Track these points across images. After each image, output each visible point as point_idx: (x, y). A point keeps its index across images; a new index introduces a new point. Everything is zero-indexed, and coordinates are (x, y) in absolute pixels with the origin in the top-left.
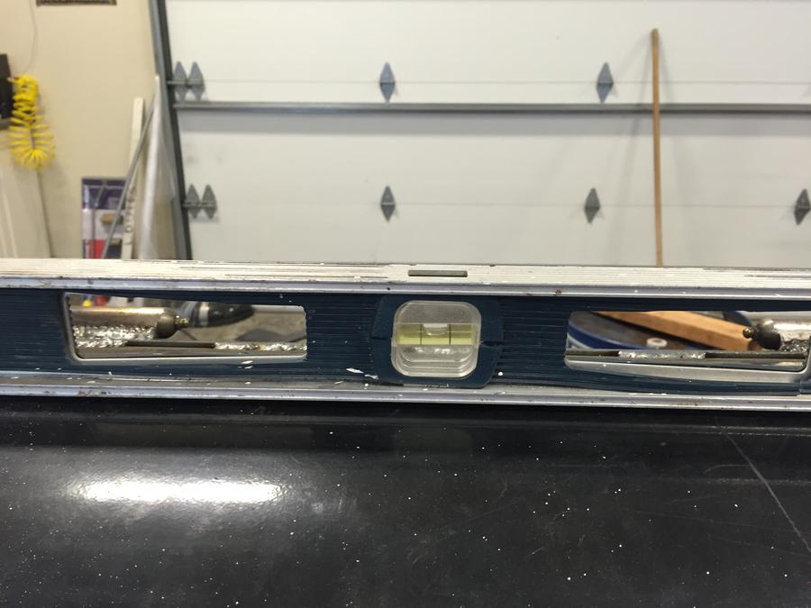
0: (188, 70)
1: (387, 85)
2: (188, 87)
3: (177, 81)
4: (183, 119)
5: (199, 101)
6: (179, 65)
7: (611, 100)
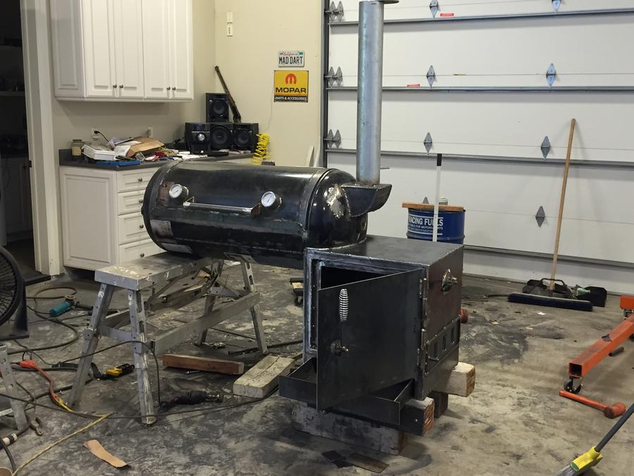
0: (334, 135)
1: (428, 144)
2: (334, 142)
3: (329, 138)
4: (329, 157)
5: (338, 149)
6: (331, 130)
7: (549, 156)
